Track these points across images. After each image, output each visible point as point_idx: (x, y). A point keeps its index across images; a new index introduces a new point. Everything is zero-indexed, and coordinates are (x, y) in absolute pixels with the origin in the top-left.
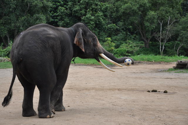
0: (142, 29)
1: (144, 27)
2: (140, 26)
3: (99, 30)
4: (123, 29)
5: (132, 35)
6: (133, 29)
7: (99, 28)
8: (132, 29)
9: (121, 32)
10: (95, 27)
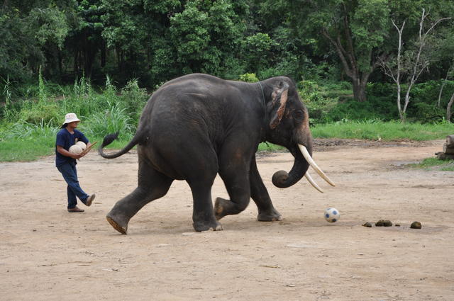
0: (345, 47)
1: (351, 41)
2: (339, 39)
3: (222, 50)
4: (290, 48)
5: (317, 64)
6: (319, 47)
7: (223, 47)
8: (317, 47)
9: (286, 56)
10: (210, 43)
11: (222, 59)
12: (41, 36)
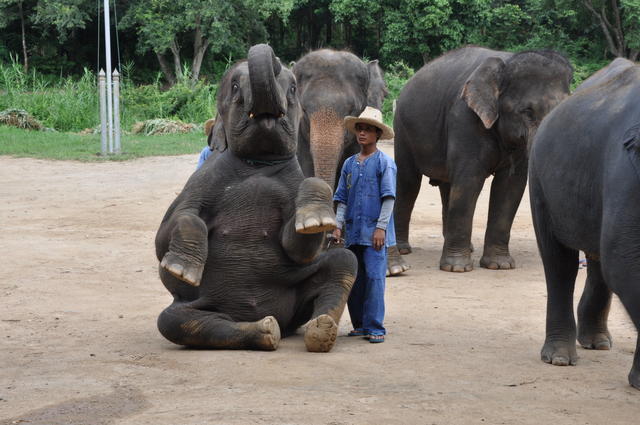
3: (465, 24)
4: (544, 22)
7: (466, 20)
8: (575, 20)
9: (538, 30)
10: (451, 17)
11: (464, 34)
12: (265, 10)
